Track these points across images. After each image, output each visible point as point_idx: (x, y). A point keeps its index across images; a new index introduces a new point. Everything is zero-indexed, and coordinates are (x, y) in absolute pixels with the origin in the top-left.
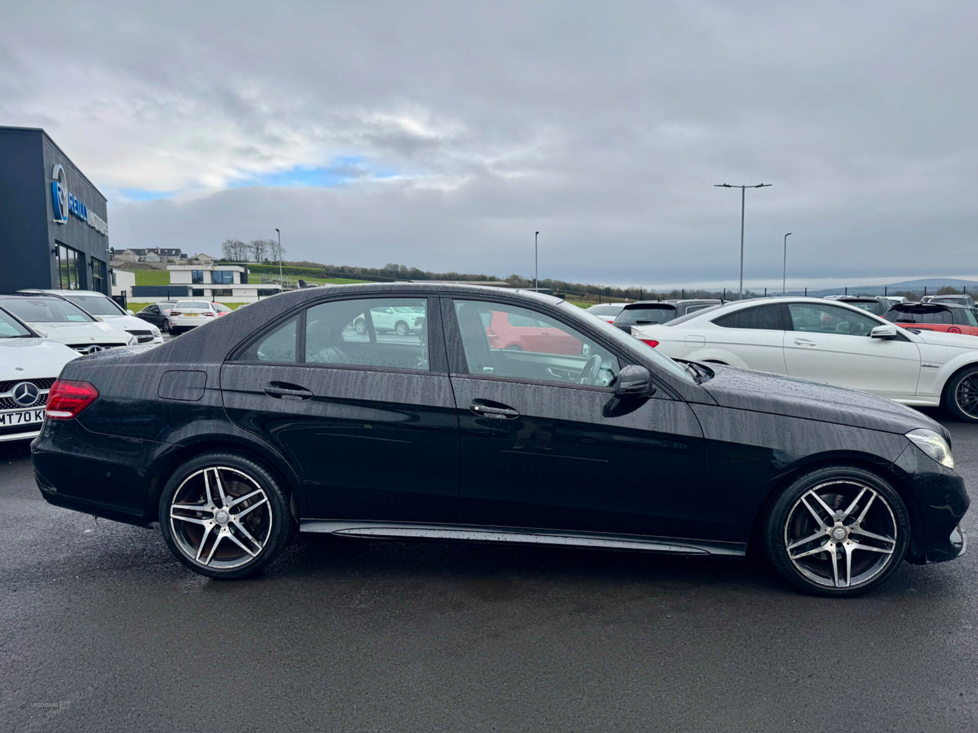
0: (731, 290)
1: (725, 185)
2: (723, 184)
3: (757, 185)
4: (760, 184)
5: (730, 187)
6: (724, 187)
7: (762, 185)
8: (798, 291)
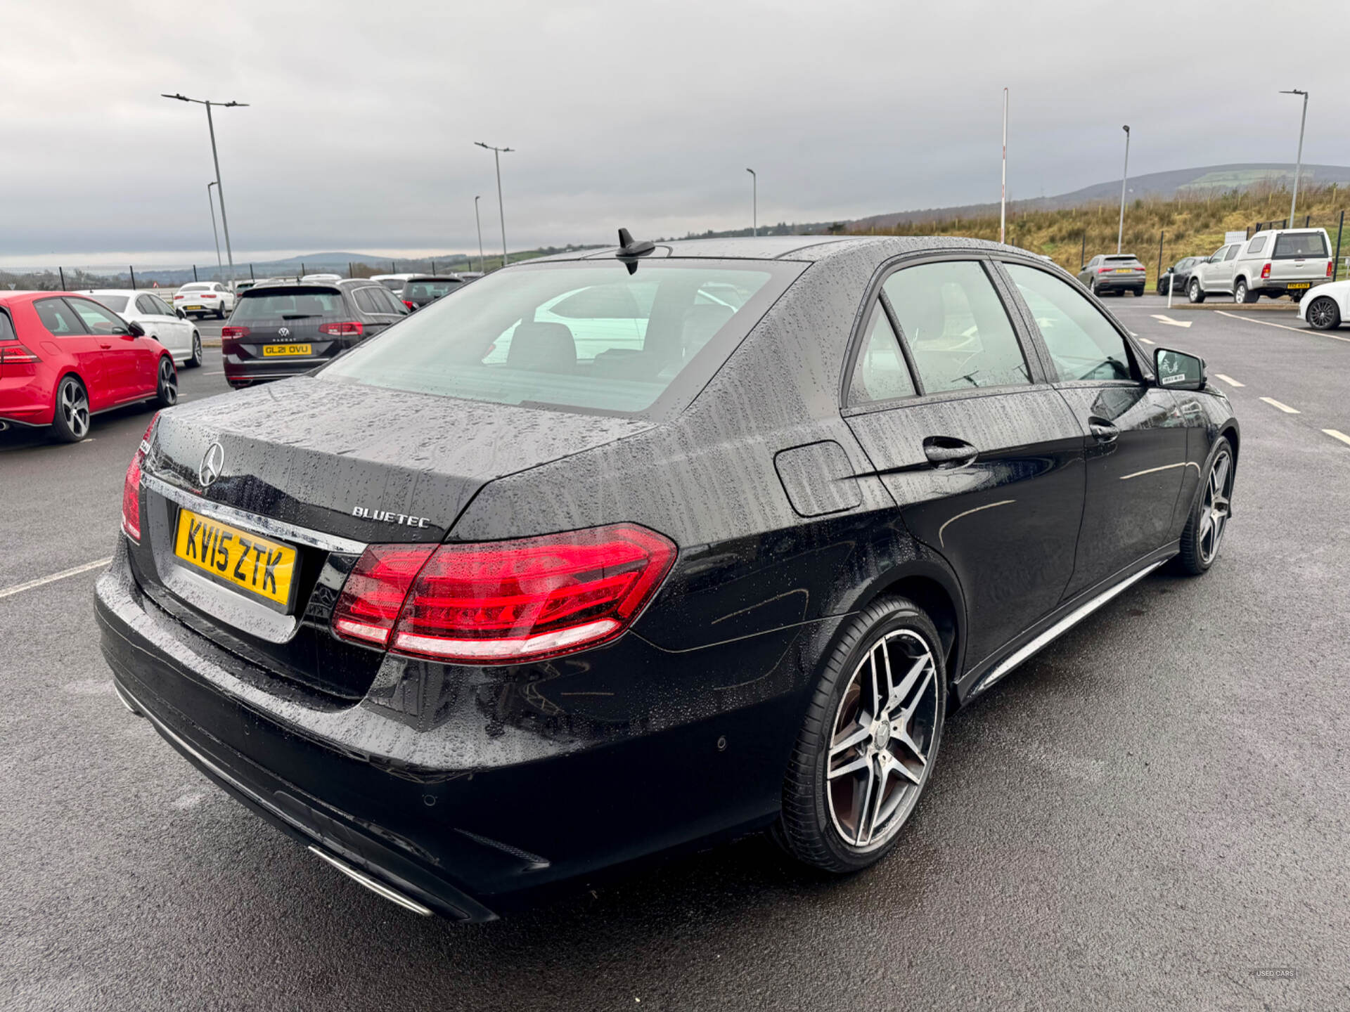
0: (50, 271)
1: (178, 97)
2: (175, 95)
3: (227, 103)
4: (231, 102)
5: (187, 100)
6: (177, 100)
7: (234, 104)
8: (156, 270)
